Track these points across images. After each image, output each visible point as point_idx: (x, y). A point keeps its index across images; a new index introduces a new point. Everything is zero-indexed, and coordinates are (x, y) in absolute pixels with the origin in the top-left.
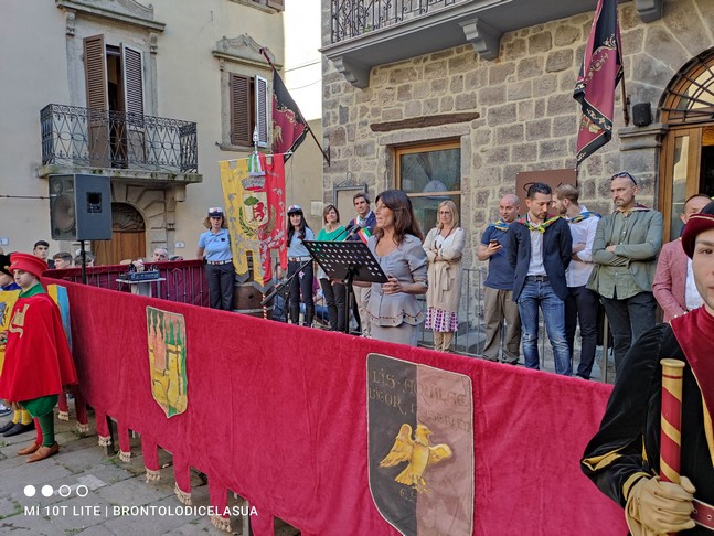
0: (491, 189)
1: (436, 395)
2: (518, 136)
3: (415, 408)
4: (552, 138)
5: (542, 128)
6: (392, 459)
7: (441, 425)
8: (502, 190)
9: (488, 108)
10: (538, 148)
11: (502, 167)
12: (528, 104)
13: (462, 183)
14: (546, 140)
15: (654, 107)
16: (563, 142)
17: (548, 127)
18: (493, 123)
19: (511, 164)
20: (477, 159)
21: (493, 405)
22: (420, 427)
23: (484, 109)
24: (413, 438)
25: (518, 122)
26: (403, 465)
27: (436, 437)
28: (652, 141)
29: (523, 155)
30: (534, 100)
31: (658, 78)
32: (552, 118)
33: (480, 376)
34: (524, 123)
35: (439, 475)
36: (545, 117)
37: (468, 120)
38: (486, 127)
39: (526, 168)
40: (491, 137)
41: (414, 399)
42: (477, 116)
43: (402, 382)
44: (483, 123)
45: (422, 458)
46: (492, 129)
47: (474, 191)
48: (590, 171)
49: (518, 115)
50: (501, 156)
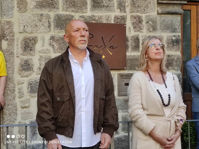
8: (52, 38)
47: (19, 38)
48: (135, 27)
50: (49, 3)
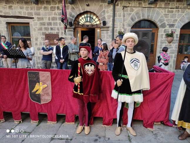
0: (39, 37)
1: (43, 76)
2: (44, 25)
3: (39, 80)
4: (52, 26)
5: (50, 24)
6: (35, 90)
7: (45, 81)
8: (42, 38)
9: (37, 16)
10: (50, 28)
11: (41, 32)
12: (47, 17)
13: (31, 35)
14: (51, 27)
15: (73, 22)
16: (55, 28)
17: (51, 24)
18: (38, 21)
19: (44, 31)
20: (35, 29)
21: (54, 76)
22: (40, 83)
23: (35, 17)
24: (39, 85)
25: (44, 21)
26: (37, 91)
27: (44, 83)
28: (73, 30)
29: (46, 30)
30: (48, 17)
31: (73, 17)
32: (52, 22)
33: (52, 72)
34: (46, 22)
35: (45, 90)
36: (51, 21)
37: (31, 19)
38: (36, 21)
39: (47, 33)
40: (38, 24)
41: (39, 78)
42: (33, 18)
43: (36, 75)
44: (35, 20)
45: (41, 88)
46: (38, 22)
47: (34, 38)
48: (61, 35)
49: (44, 20)
50: (41, 29)
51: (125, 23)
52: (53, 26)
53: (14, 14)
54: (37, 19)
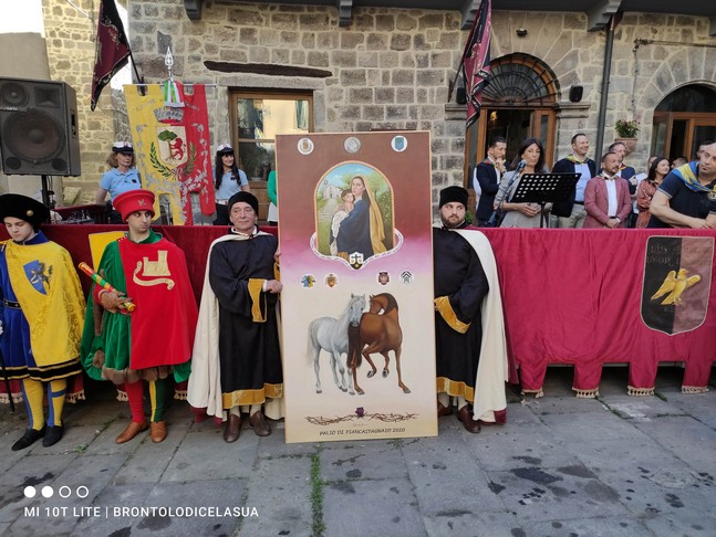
2: (368, 98)
4: (395, 104)
5: (388, 95)
6: (660, 292)
9: (341, 69)
10: (385, 111)
11: (355, 122)
12: (376, 73)
14: (391, 104)
16: (404, 108)
17: (392, 94)
18: (346, 83)
19: (362, 120)
20: (331, 114)
22: (682, 270)
23: (336, 70)
24: (676, 277)
25: (367, 86)
27: (691, 272)
29: (373, 115)
30: (381, 70)
34: (373, 88)
36: (390, 86)
37: (322, 76)
38: (339, 86)
39: (376, 125)
40: (344, 95)
42: (329, 74)
44: (336, 81)
45: (682, 286)
46: (344, 88)
49: (367, 81)
51: (637, 94)
52: (399, 101)
53: (259, 60)
54: (344, 77)
